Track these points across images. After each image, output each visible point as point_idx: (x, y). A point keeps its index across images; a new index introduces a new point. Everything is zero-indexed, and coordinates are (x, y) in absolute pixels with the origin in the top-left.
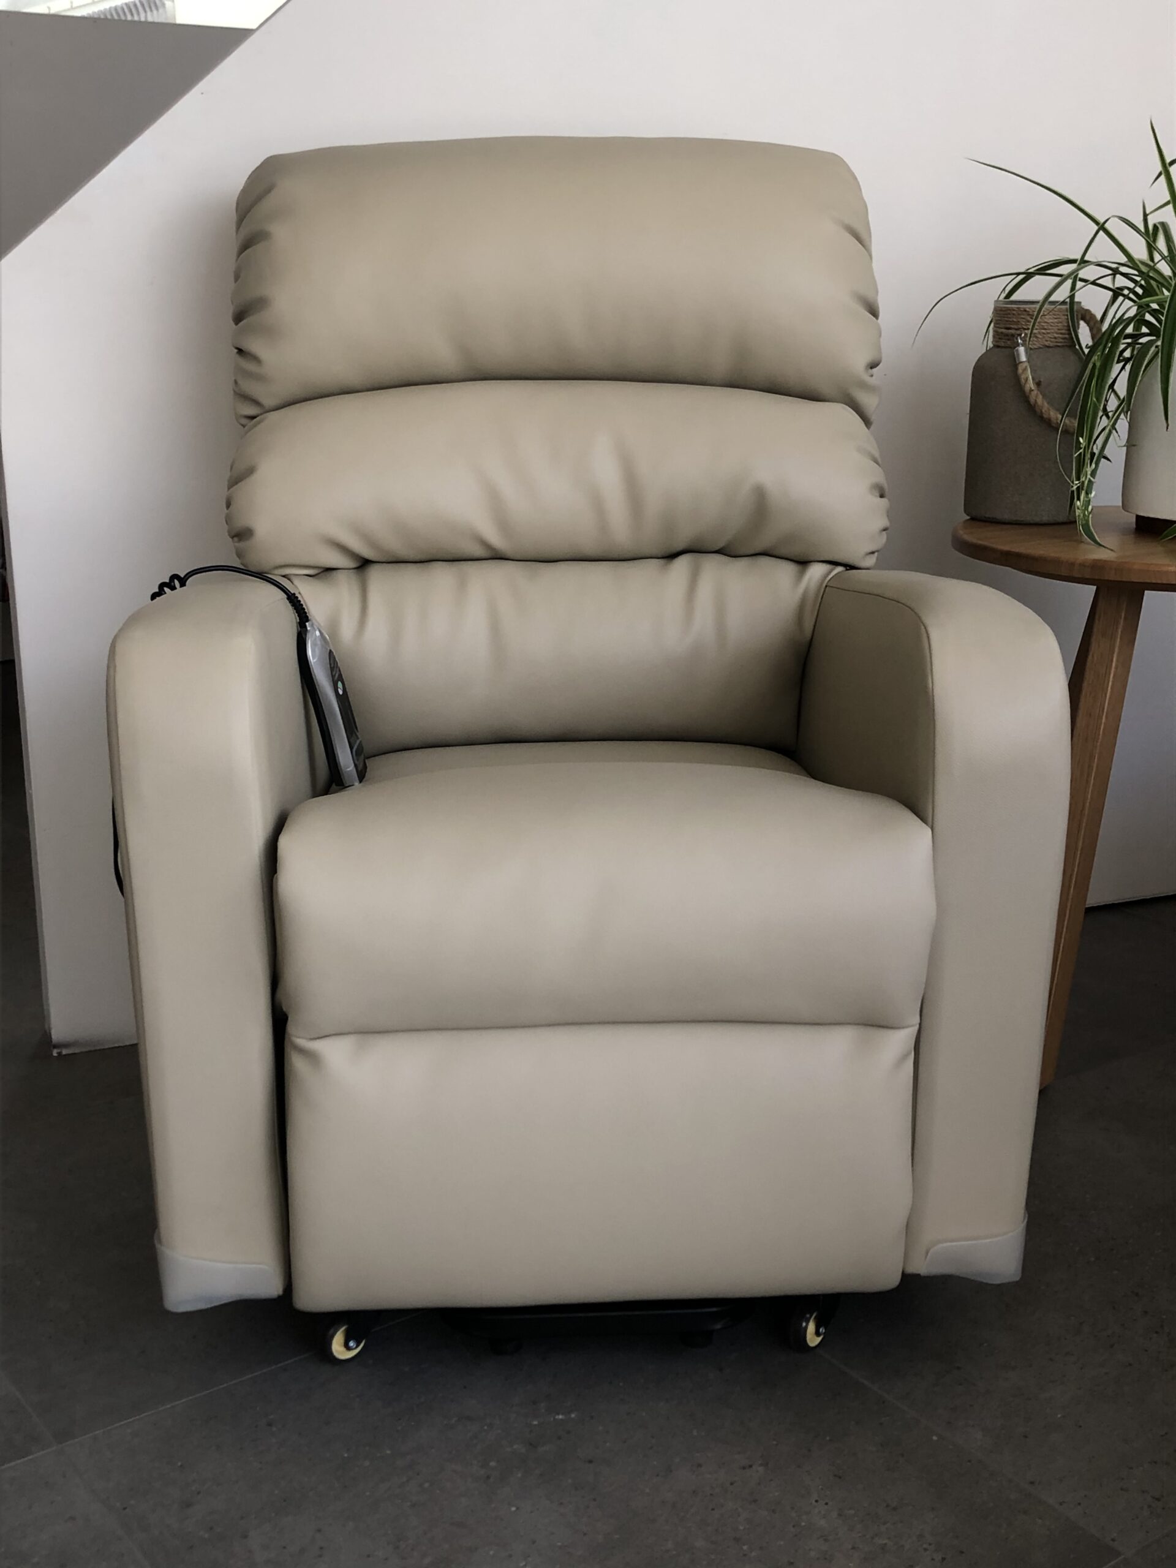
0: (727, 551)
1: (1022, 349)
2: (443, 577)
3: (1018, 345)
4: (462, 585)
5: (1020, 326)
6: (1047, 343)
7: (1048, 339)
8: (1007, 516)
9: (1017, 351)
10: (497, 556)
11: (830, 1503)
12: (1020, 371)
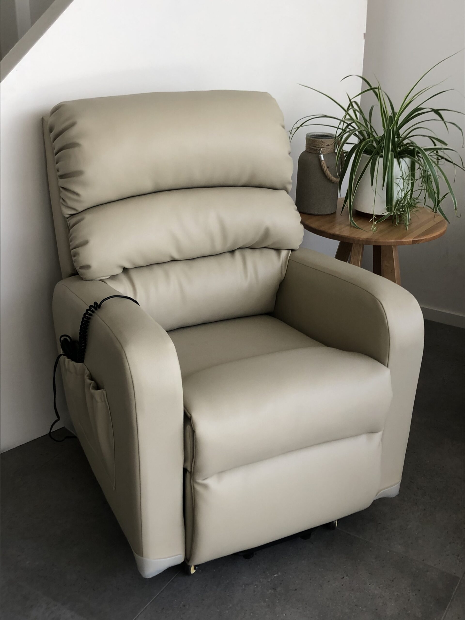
0: (252, 248)
1: (322, 156)
2: (158, 271)
3: (320, 154)
4: (167, 275)
5: (319, 146)
6: (328, 152)
7: (329, 151)
8: (316, 213)
9: (320, 156)
10: (174, 260)
11: (374, 584)
12: (322, 164)
